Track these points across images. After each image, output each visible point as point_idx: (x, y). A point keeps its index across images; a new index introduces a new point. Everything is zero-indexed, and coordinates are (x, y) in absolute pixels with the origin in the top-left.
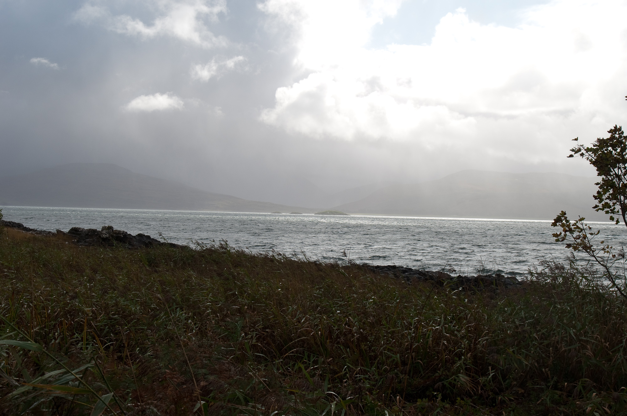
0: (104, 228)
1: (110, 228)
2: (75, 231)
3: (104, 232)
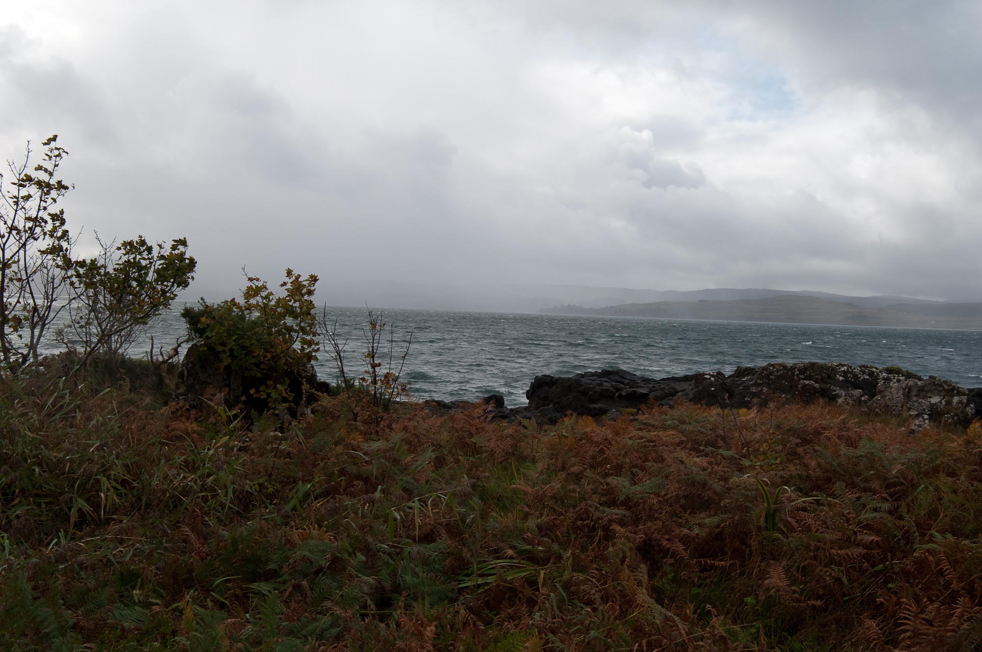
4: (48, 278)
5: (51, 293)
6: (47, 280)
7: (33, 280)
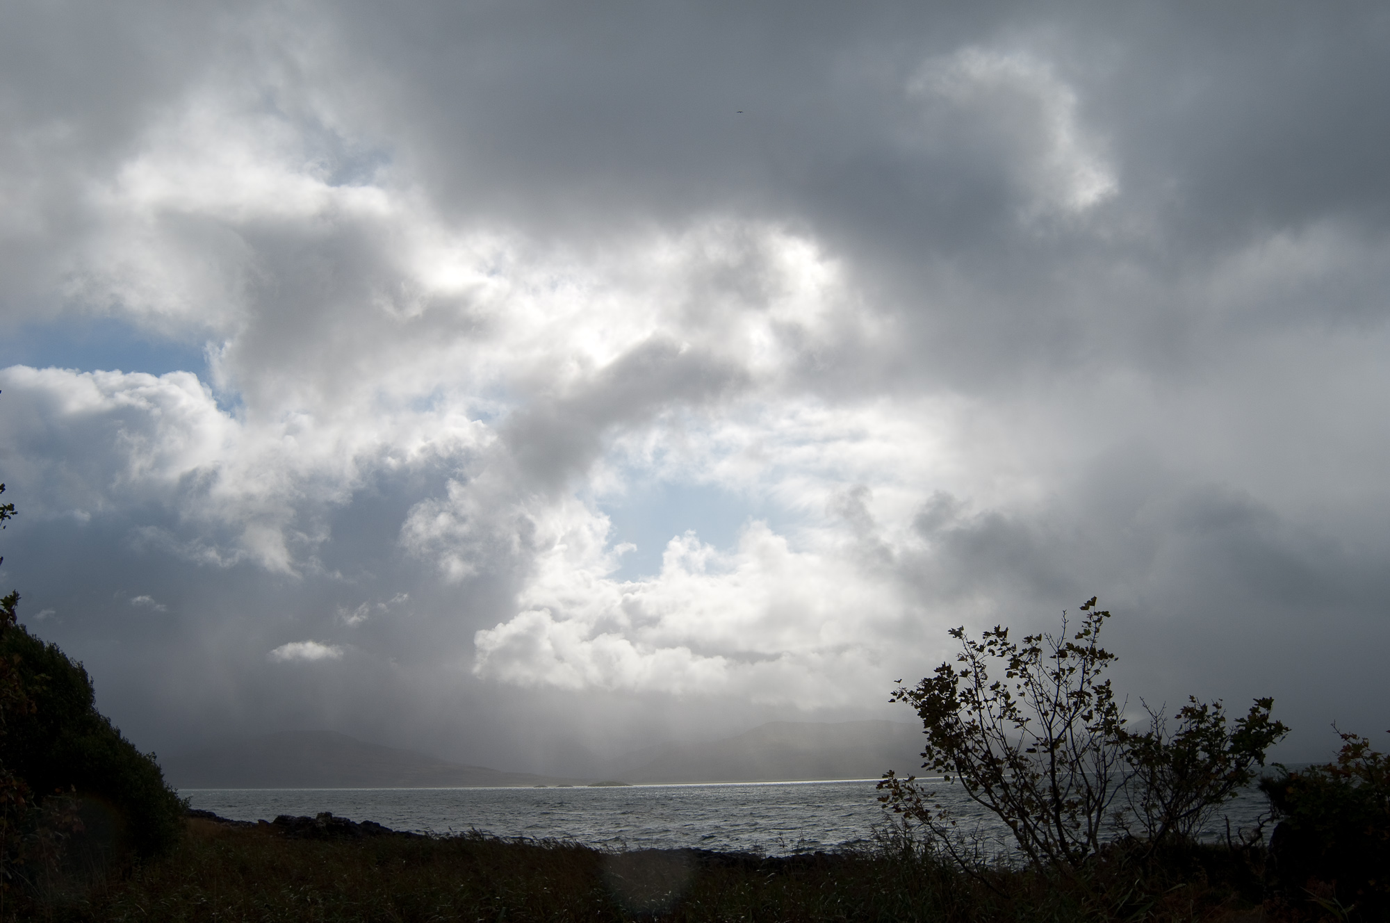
0: (320, 815)
1: (328, 815)
2: (282, 821)
3: (320, 820)
4: (1098, 756)
5: (1103, 771)
6: (1098, 758)
7: (1083, 760)
